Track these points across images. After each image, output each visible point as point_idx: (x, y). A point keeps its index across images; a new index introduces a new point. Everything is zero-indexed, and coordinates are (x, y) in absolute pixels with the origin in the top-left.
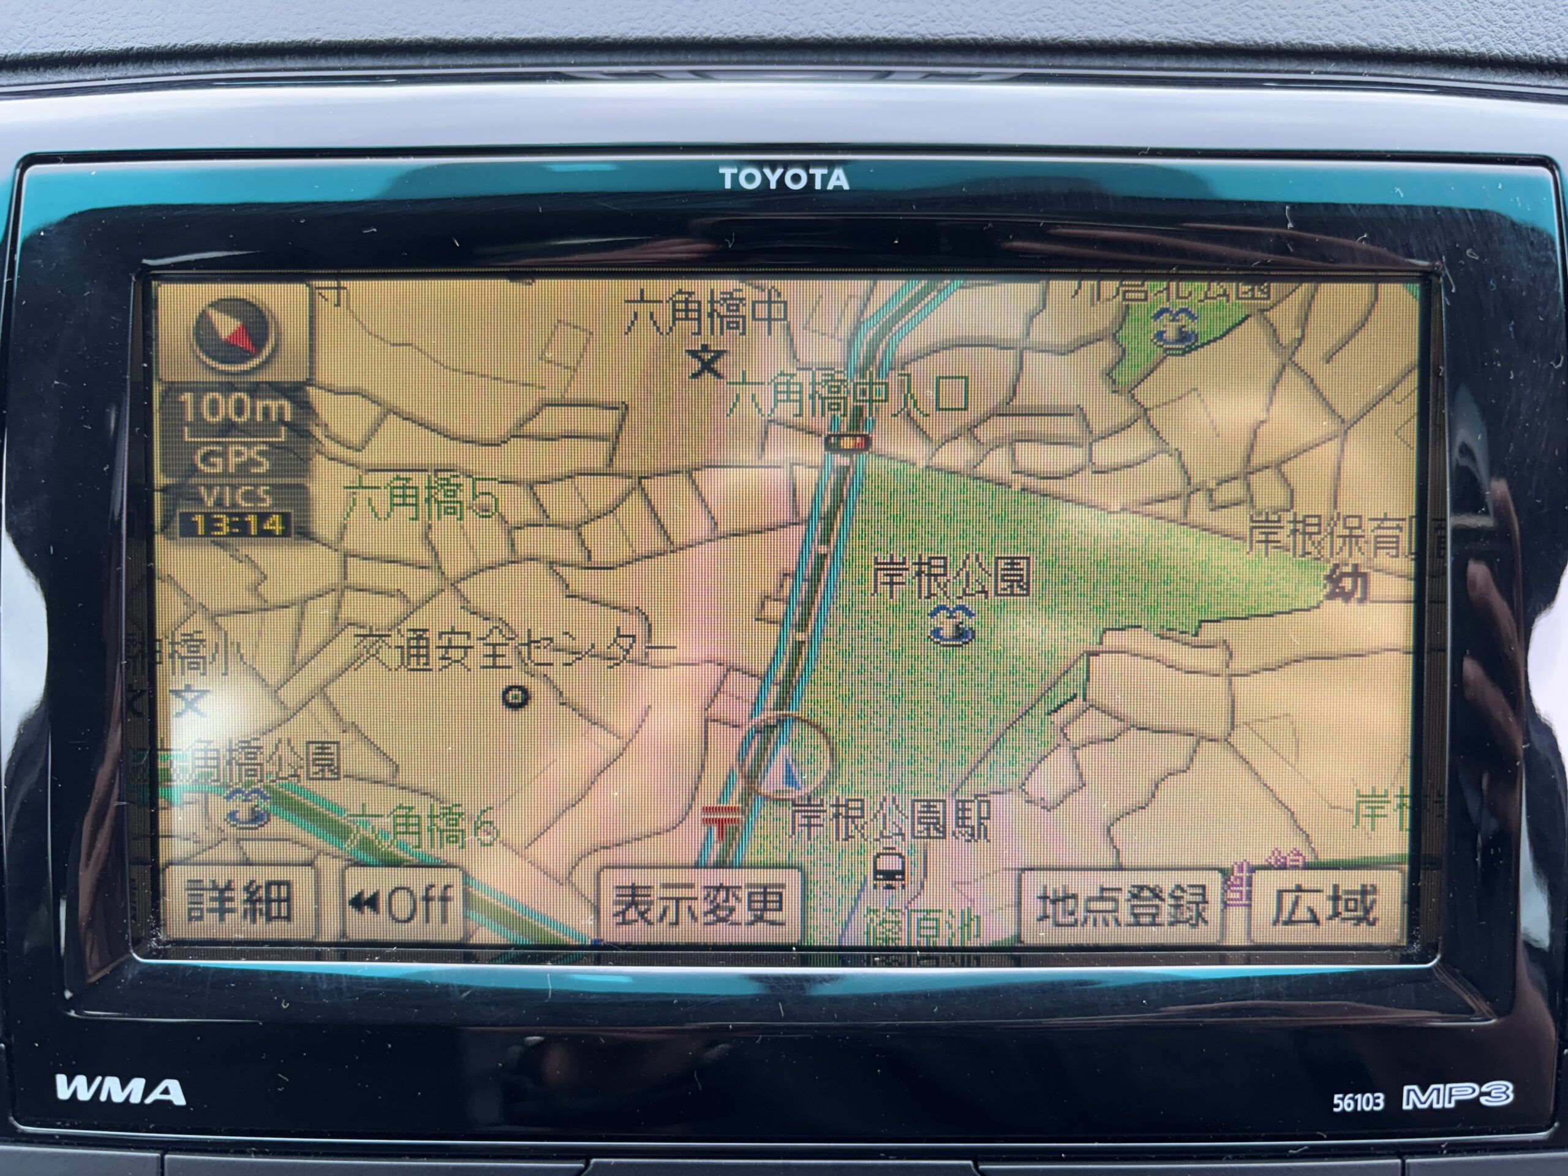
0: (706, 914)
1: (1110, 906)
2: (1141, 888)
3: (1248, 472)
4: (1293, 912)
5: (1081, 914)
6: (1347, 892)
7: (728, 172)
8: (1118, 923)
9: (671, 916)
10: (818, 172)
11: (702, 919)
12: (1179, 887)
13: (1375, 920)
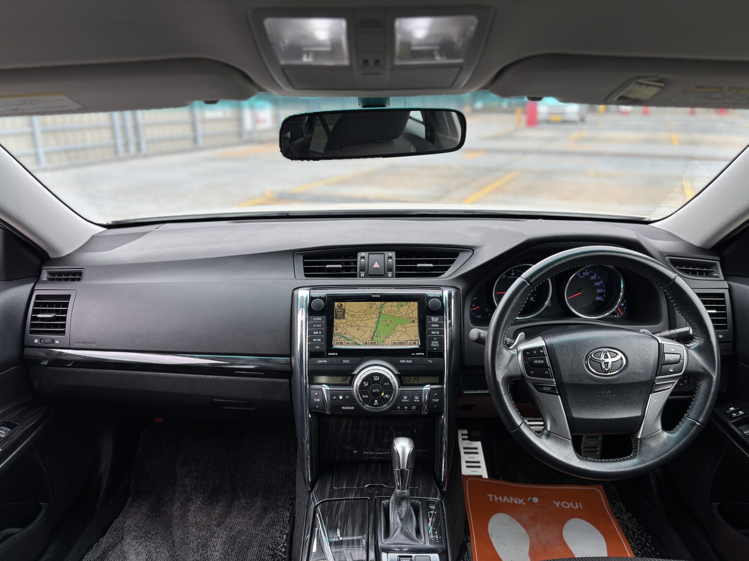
3: (406, 314)
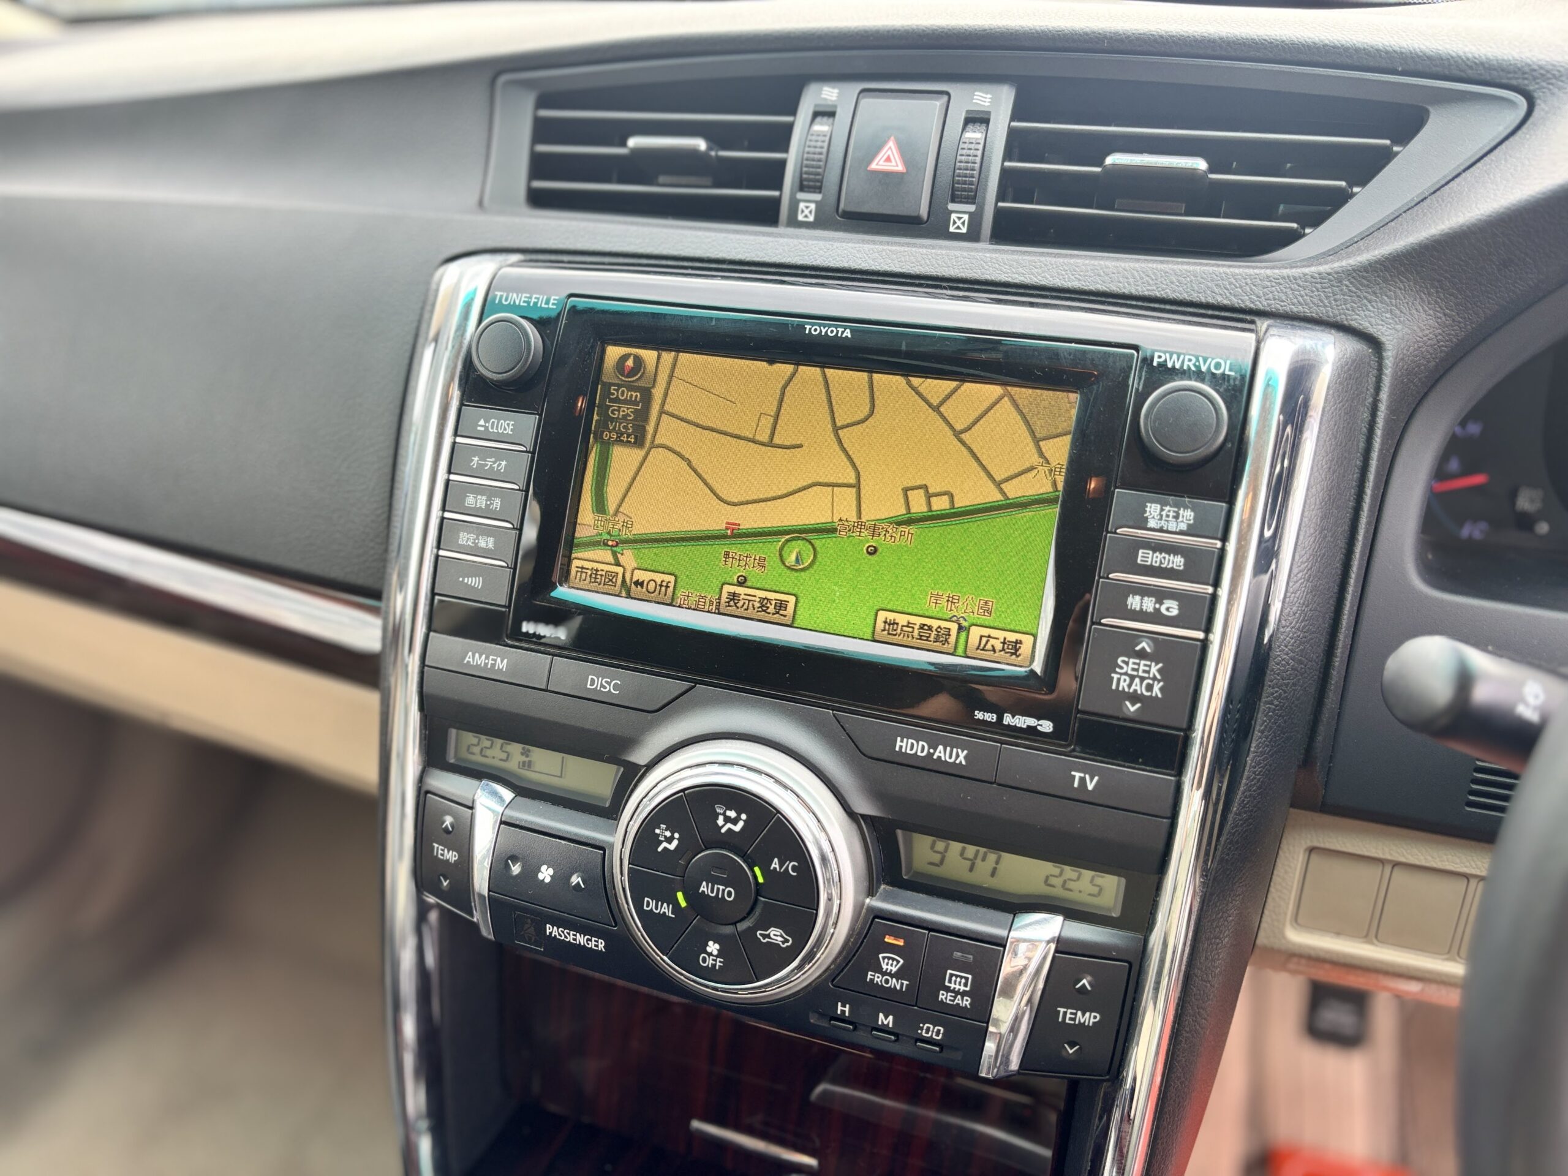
0: (758, 608)
1: (910, 630)
2: (924, 625)
4: (985, 646)
5: (899, 631)
6: (1009, 641)
7: (808, 327)
8: (913, 638)
9: (746, 606)
10: (840, 330)
11: (756, 609)
12: (939, 627)
13: (1020, 655)
